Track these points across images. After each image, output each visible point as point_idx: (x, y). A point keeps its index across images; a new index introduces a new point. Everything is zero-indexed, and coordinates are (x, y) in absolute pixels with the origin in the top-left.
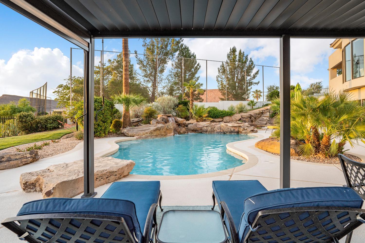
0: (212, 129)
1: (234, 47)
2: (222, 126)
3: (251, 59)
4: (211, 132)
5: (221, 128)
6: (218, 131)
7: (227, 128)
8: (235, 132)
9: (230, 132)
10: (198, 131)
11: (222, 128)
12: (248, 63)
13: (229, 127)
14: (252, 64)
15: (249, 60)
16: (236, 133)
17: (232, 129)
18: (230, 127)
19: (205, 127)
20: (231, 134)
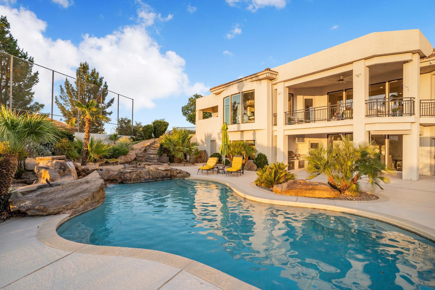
0: (137, 175)
1: (86, 63)
2: (151, 170)
3: (106, 83)
4: (137, 180)
5: (149, 173)
6: (146, 177)
7: (158, 173)
8: (168, 177)
9: (162, 178)
10: (116, 180)
11: (151, 173)
12: (102, 87)
13: (160, 171)
14: (106, 89)
15: (104, 84)
16: (169, 179)
17: (164, 174)
18: (162, 171)
19: (127, 174)
20: (163, 180)
